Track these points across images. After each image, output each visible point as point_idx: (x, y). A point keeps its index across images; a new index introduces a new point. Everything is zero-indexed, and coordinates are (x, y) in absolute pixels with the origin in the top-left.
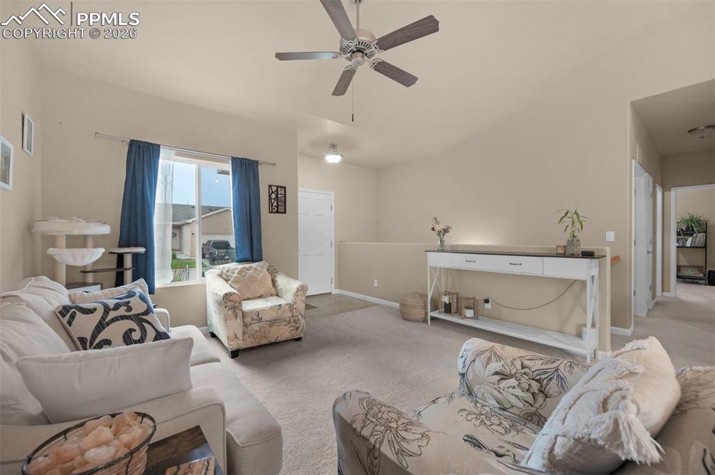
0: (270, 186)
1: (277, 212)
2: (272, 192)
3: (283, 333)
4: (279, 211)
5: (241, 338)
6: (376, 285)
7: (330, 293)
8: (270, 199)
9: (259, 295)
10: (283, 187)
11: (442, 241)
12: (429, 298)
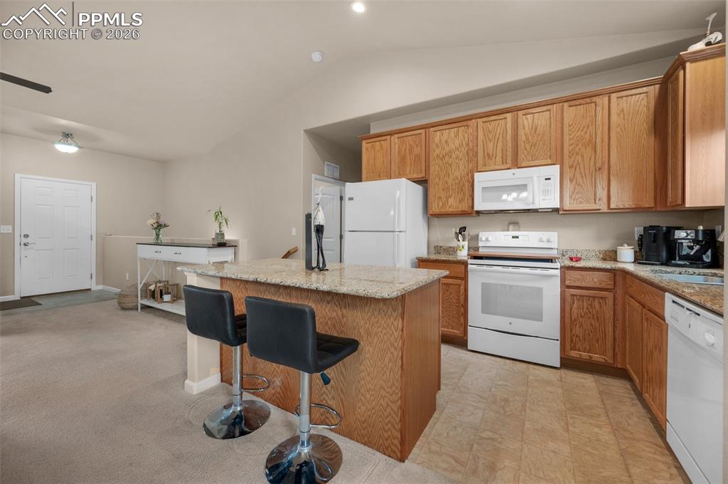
6: (127, 279)
7: (90, 289)
11: (158, 235)
12: (140, 287)
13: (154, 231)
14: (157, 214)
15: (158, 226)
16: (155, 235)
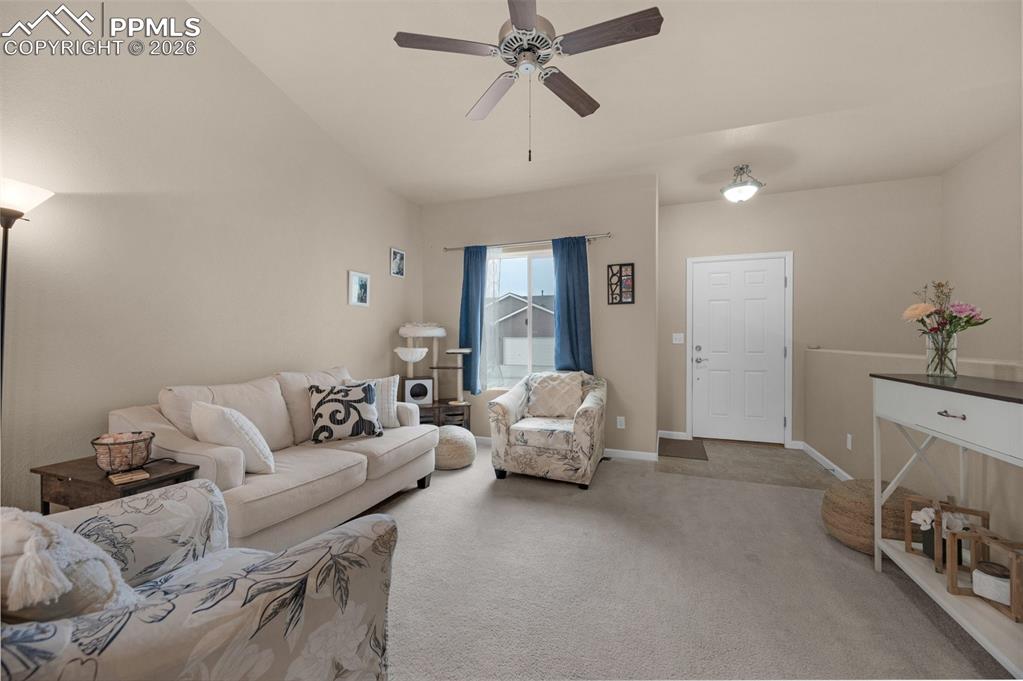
0: (610, 266)
1: (620, 302)
2: (614, 275)
3: (555, 469)
4: (624, 300)
5: (502, 457)
6: (849, 447)
7: (782, 445)
8: (610, 285)
9: (557, 414)
10: (628, 265)
11: (942, 353)
12: (880, 499)
13: (928, 341)
14: (939, 286)
15: (942, 325)
16: (930, 354)
